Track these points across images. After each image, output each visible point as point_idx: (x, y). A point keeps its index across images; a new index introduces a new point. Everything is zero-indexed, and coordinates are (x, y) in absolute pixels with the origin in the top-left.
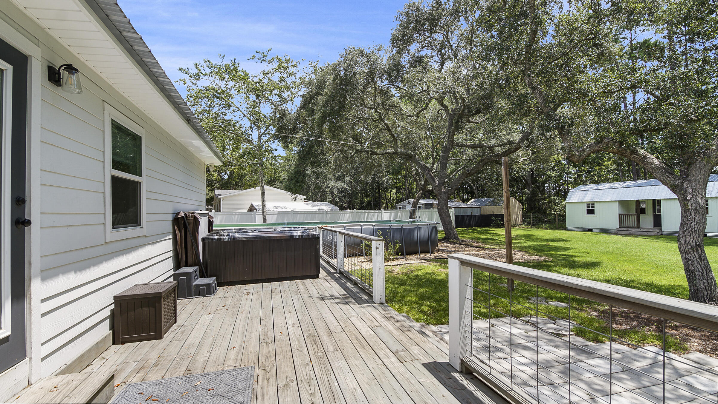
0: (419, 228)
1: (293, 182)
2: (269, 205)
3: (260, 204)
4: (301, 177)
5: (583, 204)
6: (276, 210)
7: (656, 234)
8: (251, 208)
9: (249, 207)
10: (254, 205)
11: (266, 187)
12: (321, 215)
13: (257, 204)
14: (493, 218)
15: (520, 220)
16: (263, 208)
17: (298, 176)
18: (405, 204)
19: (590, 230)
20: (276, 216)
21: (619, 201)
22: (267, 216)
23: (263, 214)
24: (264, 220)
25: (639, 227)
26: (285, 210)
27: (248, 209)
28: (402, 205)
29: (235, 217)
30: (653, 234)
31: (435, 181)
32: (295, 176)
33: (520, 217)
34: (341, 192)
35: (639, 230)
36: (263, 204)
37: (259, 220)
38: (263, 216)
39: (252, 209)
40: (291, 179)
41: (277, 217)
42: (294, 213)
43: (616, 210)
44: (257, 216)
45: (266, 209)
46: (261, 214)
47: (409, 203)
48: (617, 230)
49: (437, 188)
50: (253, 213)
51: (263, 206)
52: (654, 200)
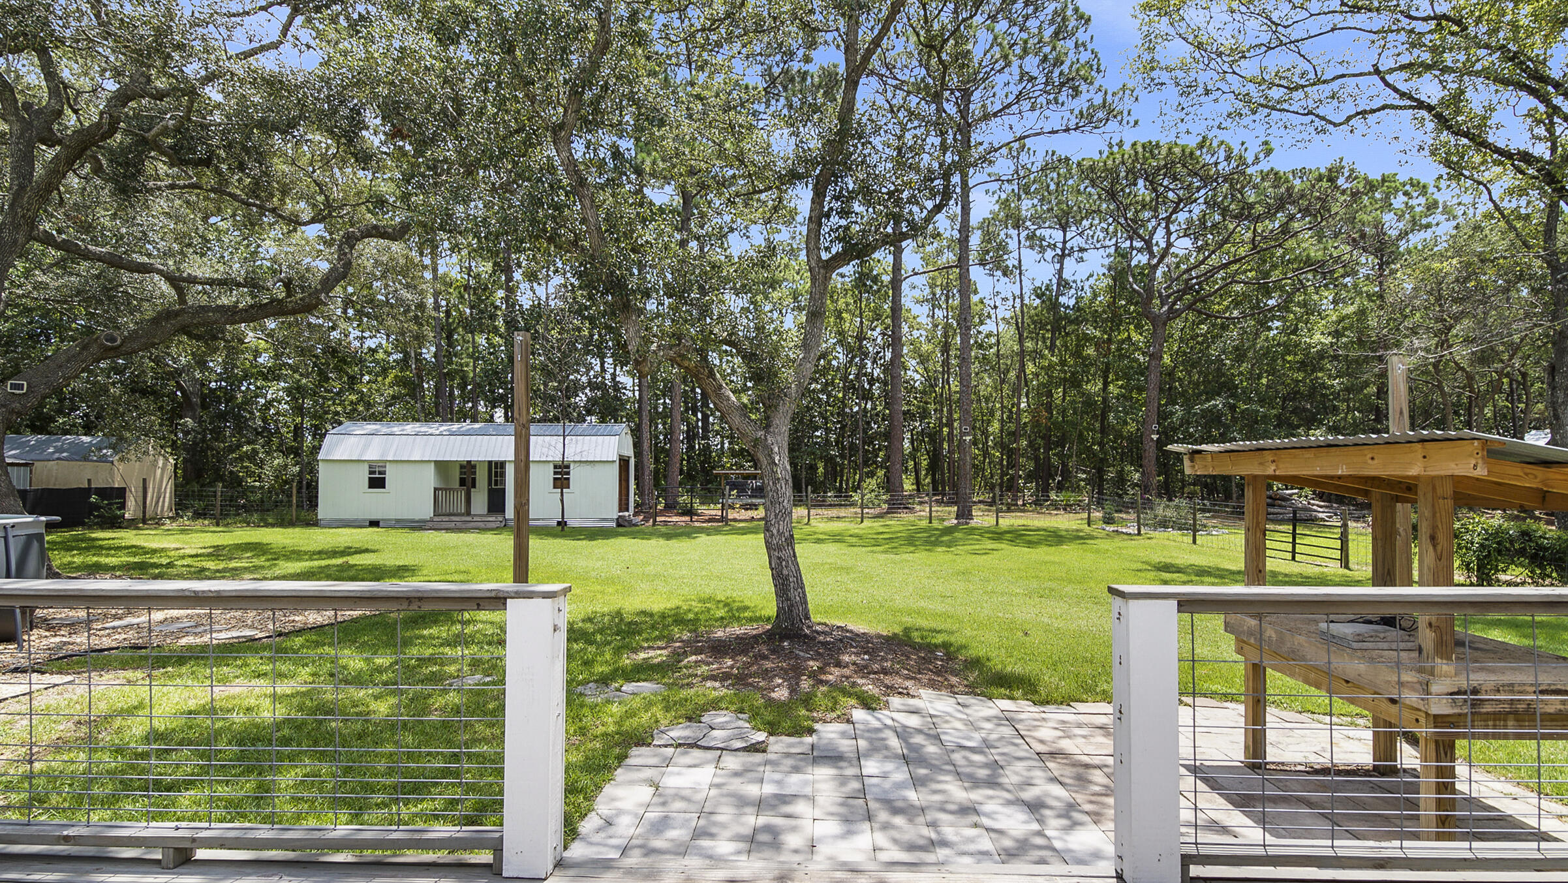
5: (361, 464)
7: (498, 524)
14: (94, 498)
15: (166, 504)
19: (374, 524)
21: (436, 462)
25: (468, 513)
30: (494, 525)
33: (168, 495)
35: (469, 519)
43: (429, 479)
48: (431, 520)
52: (490, 462)
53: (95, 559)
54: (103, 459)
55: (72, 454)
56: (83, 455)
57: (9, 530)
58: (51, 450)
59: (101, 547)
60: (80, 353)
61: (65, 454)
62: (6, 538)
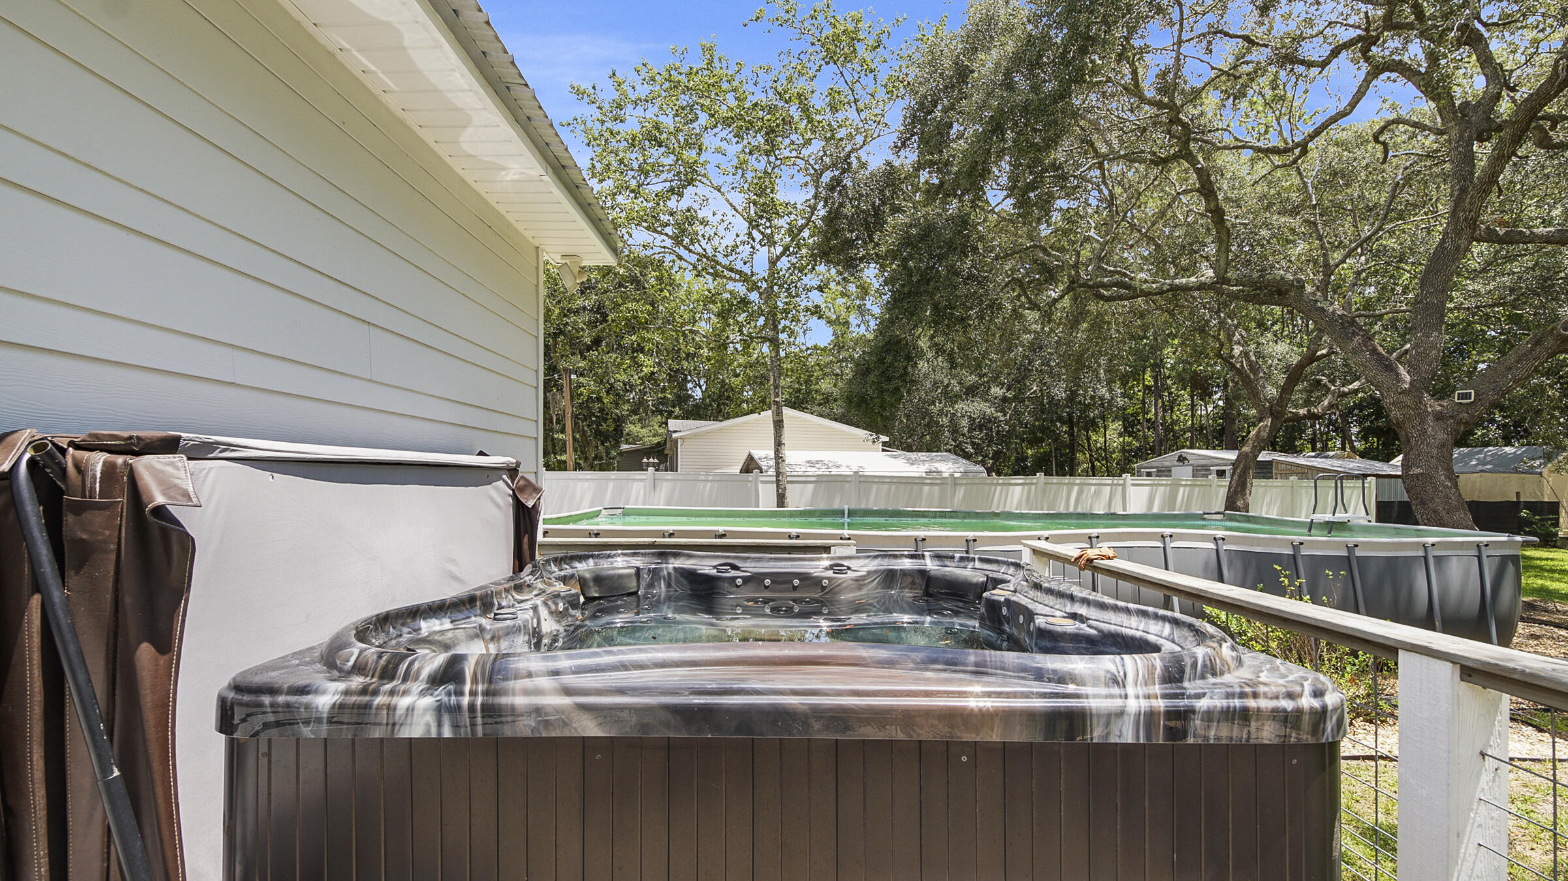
0: (1438, 559)
1: (872, 377)
2: (795, 458)
3: (772, 454)
4: (902, 363)
6: (812, 471)
8: (748, 465)
9: (743, 461)
10: (756, 457)
11: (787, 411)
12: (937, 488)
13: (764, 453)
14: (1524, 513)
16: (777, 464)
17: (889, 359)
18: (1167, 464)
20: (811, 487)
22: (789, 486)
23: (778, 481)
24: (781, 499)
26: (835, 471)
27: (740, 468)
28: (1156, 464)
29: (705, 486)
31: (1398, 374)
32: (881, 361)
34: (981, 427)
36: (777, 452)
37: (767, 499)
38: (778, 486)
39: (750, 466)
40: (868, 371)
41: (815, 493)
42: (862, 480)
44: (761, 486)
45: (786, 469)
46: (771, 482)
47: (1182, 459)
49: (1408, 401)
50: (750, 477)
51: (779, 458)
53: (1540, 582)
54: (1531, 471)
55: (1495, 466)
56: (1505, 466)
57: (1483, 548)
58: (1474, 463)
59: (1542, 569)
60: (1532, 350)
61: (1489, 467)
62: (1479, 558)
